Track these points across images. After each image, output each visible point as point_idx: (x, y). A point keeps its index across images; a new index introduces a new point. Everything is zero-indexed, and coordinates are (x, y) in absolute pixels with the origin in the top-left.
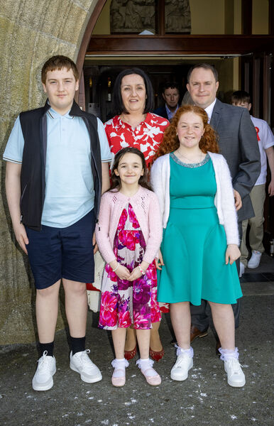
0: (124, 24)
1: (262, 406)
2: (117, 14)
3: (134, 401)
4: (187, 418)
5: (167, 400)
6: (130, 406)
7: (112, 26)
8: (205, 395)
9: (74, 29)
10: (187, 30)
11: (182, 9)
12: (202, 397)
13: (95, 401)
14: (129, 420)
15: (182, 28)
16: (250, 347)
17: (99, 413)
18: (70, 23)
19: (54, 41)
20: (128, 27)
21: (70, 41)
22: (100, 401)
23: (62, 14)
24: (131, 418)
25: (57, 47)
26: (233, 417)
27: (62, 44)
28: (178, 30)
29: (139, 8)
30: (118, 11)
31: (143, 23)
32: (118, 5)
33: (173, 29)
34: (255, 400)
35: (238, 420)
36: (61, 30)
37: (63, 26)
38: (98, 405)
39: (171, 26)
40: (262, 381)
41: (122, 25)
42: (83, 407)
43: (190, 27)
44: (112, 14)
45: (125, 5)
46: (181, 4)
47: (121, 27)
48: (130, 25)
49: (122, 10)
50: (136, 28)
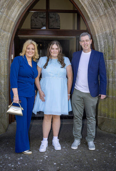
0: (36, 25)
1: (66, 160)
2: (33, 21)
3: (21, 158)
4: (39, 164)
5: (33, 158)
6: (20, 160)
7: (31, 25)
8: (47, 156)
9: (10, 28)
10: (58, 27)
11: (57, 20)
12: (46, 157)
13: (8, 158)
14: (18, 164)
15: (57, 26)
16: (67, 141)
17: (8, 162)
18: (8, 26)
19: (2, 32)
20: (37, 26)
21: (8, 32)
22: (9, 158)
23: (5, 23)
24: (19, 163)
25: (3, 34)
26: (55, 164)
27: (5, 33)
28: (55, 27)
29: (41, 19)
30: (34, 20)
31: (43, 24)
32: (34, 18)
33: (53, 27)
34: (64, 158)
35: (56, 165)
36: (5, 28)
37: (5, 27)
38: (8, 159)
39: (53, 26)
40: (68, 152)
41: (35, 25)
42: (3, 160)
43: (60, 26)
44: (31, 21)
45: (36, 18)
46: (57, 18)
47: (34, 26)
48: (38, 25)
49: (35, 20)
50: (40, 26)
